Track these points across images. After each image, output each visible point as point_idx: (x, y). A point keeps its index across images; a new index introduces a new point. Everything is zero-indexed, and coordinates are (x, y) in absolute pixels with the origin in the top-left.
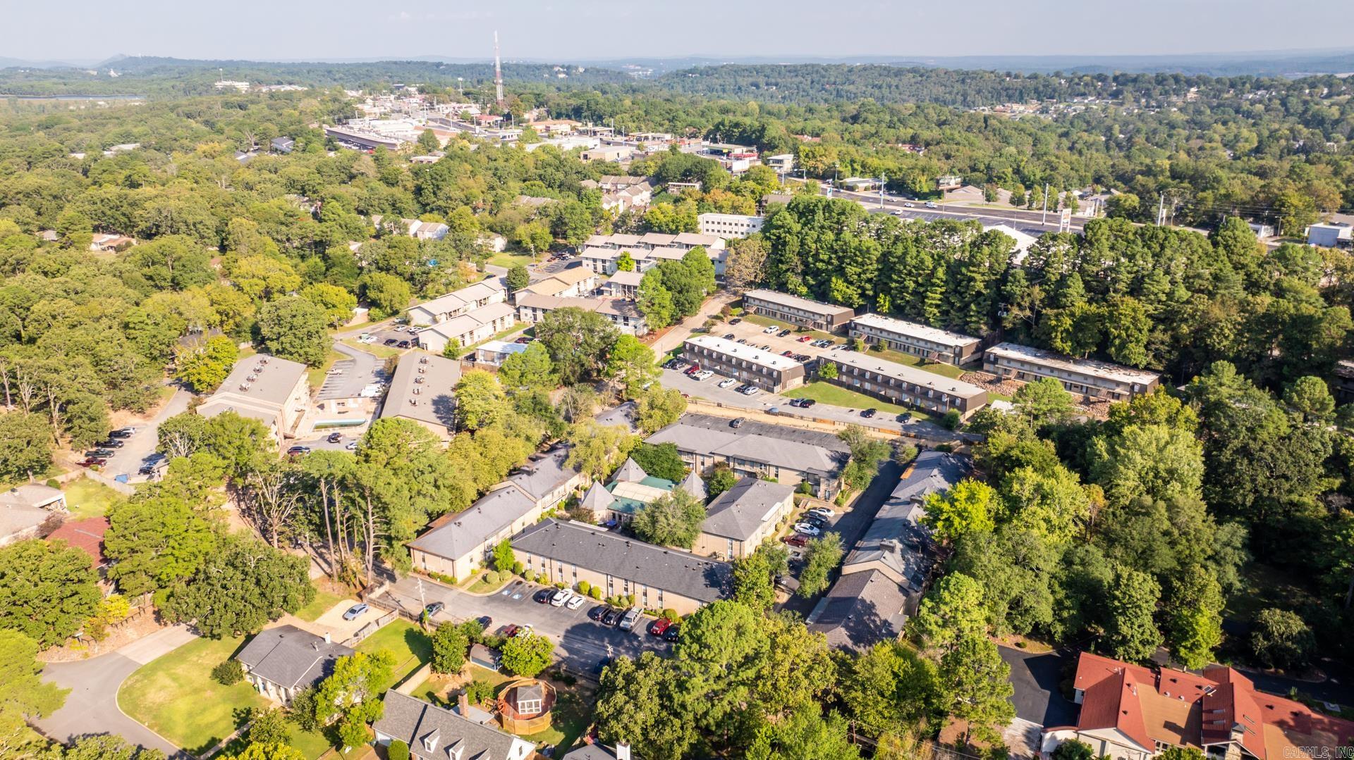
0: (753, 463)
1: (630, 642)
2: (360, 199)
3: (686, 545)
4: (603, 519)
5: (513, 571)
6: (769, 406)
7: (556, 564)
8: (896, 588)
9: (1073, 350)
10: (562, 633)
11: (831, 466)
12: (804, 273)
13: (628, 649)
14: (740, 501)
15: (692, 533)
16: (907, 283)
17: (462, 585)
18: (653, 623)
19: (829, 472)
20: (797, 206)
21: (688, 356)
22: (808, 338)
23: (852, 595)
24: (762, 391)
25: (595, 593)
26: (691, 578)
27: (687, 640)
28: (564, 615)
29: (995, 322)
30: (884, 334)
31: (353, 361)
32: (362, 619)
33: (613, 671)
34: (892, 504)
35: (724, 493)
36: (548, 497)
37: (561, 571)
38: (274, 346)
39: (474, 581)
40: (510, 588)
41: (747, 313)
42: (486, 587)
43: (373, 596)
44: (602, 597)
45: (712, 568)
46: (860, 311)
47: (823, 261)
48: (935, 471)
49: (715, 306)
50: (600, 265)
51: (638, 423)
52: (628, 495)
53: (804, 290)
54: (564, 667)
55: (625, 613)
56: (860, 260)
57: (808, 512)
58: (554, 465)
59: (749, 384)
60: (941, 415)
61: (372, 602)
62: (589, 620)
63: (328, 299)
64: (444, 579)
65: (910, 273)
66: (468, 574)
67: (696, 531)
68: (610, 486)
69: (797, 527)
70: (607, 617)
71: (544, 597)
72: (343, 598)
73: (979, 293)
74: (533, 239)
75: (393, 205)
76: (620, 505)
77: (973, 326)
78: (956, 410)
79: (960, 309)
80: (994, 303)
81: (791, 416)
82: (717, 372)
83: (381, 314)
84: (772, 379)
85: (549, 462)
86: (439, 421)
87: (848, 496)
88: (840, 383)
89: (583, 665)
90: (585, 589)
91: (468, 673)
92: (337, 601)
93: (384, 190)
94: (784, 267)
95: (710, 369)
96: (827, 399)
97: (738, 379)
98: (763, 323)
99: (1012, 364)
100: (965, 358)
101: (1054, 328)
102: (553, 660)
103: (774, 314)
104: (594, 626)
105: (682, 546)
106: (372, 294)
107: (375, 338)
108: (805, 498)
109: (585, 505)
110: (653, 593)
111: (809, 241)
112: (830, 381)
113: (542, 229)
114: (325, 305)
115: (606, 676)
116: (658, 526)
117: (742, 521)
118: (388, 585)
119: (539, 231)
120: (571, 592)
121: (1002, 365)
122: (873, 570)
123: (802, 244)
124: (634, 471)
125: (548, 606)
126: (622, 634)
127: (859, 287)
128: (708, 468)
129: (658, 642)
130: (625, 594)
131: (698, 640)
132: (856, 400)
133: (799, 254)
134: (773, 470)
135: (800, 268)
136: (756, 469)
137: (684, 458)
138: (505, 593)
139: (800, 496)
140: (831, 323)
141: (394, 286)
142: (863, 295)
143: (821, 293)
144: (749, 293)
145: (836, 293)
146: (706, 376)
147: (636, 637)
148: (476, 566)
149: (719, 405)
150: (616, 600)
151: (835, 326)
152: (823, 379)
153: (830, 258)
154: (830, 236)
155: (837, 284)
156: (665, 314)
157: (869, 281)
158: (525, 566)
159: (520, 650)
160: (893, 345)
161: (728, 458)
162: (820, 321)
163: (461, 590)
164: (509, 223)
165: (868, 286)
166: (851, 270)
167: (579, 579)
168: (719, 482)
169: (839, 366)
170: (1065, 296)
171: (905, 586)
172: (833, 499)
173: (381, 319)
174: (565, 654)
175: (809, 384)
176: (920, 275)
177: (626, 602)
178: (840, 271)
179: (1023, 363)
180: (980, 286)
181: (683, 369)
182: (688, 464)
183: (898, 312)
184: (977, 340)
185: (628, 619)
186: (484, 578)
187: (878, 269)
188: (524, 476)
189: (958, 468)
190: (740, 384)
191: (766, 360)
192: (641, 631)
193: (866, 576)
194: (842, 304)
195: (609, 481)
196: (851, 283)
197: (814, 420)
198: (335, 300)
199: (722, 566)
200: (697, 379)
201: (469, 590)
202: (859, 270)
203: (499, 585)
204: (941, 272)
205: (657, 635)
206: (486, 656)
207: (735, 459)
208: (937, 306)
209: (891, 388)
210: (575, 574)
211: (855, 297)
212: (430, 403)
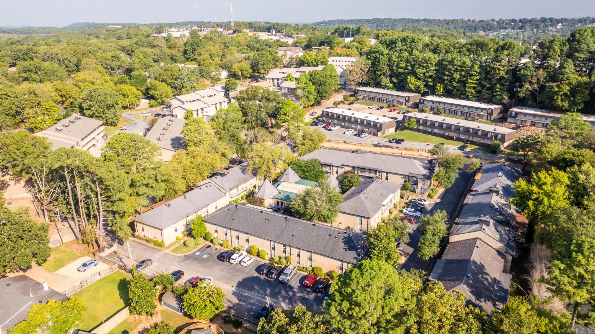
0: (370, 170)
1: (287, 292)
2: (155, 55)
3: (328, 220)
4: (270, 205)
5: (205, 238)
6: (376, 143)
7: (235, 234)
8: (496, 253)
9: (570, 106)
10: (235, 284)
11: (425, 172)
12: (391, 76)
13: (284, 298)
14: (366, 191)
15: (333, 212)
16: (454, 76)
17: (169, 247)
18: (305, 278)
19: (424, 175)
20: (385, 42)
21: (325, 119)
22: (395, 110)
23: (463, 257)
24: (370, 136)
25: (262, 254)
26: (334, 244)
27: (338, 297)
28: (238, 270)
29: (513, 94)
30: (442, 105)
31: (136, 124)
32: (91, 270)
33: (268, 322)
34: (473, 195)
35: (353, 188)
36: (234, 191)
37: (238, 238)
38: (87, 112)
39: (177, 245)
40: (202, 250)
41: (358, 99)
42: (185, 249)
43: (103, 254)
44: (267, 257)
45: (349, 236)
46: (425, 94)
47: (402, 68)
48: (500, 174)
49: (339, 97)
50: (276, 82)
51: (295, 149)
52: (288, 190)
53: (391, 85)
54: (233, 312)
55: (284, 269)
56: (425, 65)
57: (411, 201)
58: (240, 171)
59: (362, 132)
60: (488, 146)
61: (101, 258)
62: (256, 274)
63: (124, 92)
64: (156, 243)
65: (456, 70)
66: (174, 240)
67: (336, 211)
68: (277, 184)
69: (405, 211)
70: (269, 273)
71: (224, 257)
72: (83, 255)
73: (502, 78)
74: (241, 70)
75: (172, 58)
76: (282, 196)
77: (498, 97)
78: (498, 142)
79: (488, 89)
80: (512, 83)
81: (391, 147)
82: (342, 127)
83: (156, 103)
84: (377, 128)
85: (237, 169)
86: (173, 149)
87: (436, 192)
88: (418, 130)
89: (249, 310)
90: (255, 251)
91: (159, 314)
92: (78, 257)
93: (168, 51)
94: (379, 73)
95: (338, 125)
96: (411, 139)
97: (355, 130)
98: (367, 104)
99: (527, 117)
100: (494, 116)
101: (556, 93)
102: (224, 306)
103: (374, 99)
104: (260, 279)
105: (326, 221)
106: (151, 92)
107: (150, 114)
108: (407, 193)
109: (259, 195)
110: (305, 255)
111: (394, 58)
112: (412, 129)
113: (246, 65)
114: (124, 95)
115: (263, 328)
116: (308, 206)
117: (368, 204)
118: (116, 247)
119: (245, 66)
120: (245, 253)
121: (522, 117)
122: (476, 239)
123: (390, 60)
124: (292, 175)
125: (226, 263)
126: (281, 286)
127: (424, 81)
128: (340, 175)
129: (308, 293)
130: (284, 255)
131: (348, 297)
132: (430, 139)
133: (387, 65)
134: (384, 175)
135: (389, 73)
136: (373, 175)
137: (325, 169)
138: (198, 253)
139: (404, 192)
140: (408, 101)
141: (163, 88)
142: (426, 86)
143: (401, 86)
144: (359, 88)
145: (410, 85)
146: (336, 128)
147: (291, 288)
148: (181, 235)
149: (345, 142)
150: (277, 259)
151: (410, 103)
152: (408, 128)
153: (407, 66)
154: (406, 54)
155: (411, 79)
156: (312, 97)
157: (430, 77)
158: (214, 235)
159: (197, 299)
160: (447, 111)
161: (354, 168)
162: (402, 100)
163: (167, 251)
164: (229, 63)
165: (430, 80)
166: (419, 71)
167: (251, 244)
168: (349, 181)
169: (418, 121)
170: (562, 74)
171: (503, 252)
172: (427, 193)
173: (156, 106)
174: (235, 300)
175: (398, 132)
176: (463, 70)
177: (284, 262)
178: (413, 73)
179: (534, 116)
180: (503, 73)
181: (322, 126)
182: (327, 173)
183: (448, 93)
184: (500, 106)
185: (286, 274)
186: (184, 243)
187: (436, 70)
188: (219, 177)
189: (513, 172)
190: (356, 132)
191: (372, 118)
192: (295, 284)
193: (471, 244)
194: (414, 92)
195: (276, 181)
196: (420, 79)
197: (406, 149)
198: (129, 93)
199: (356, 235)
200: (331, 130)
201: (172, 251)
202: (424, 71)
203: (194, 248)
204: (476, 68)
205: (309, 287)
206: (173, 302)
207: (358, 168)
208: (474, 88)
209: (452, 131)
210: (248, 241)
211: (422, 86)
212: (170, 139)
